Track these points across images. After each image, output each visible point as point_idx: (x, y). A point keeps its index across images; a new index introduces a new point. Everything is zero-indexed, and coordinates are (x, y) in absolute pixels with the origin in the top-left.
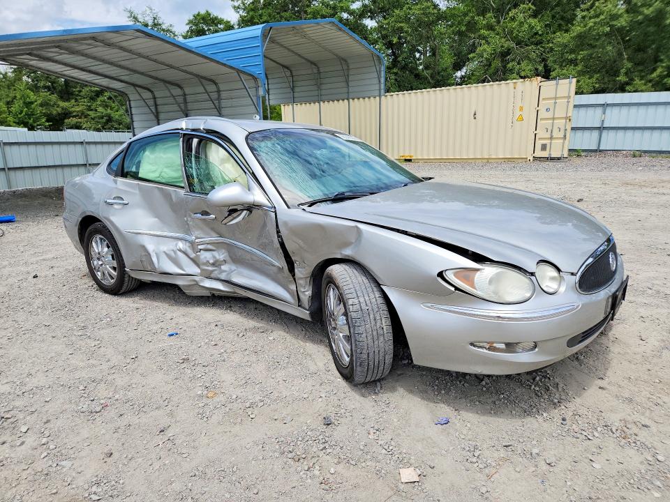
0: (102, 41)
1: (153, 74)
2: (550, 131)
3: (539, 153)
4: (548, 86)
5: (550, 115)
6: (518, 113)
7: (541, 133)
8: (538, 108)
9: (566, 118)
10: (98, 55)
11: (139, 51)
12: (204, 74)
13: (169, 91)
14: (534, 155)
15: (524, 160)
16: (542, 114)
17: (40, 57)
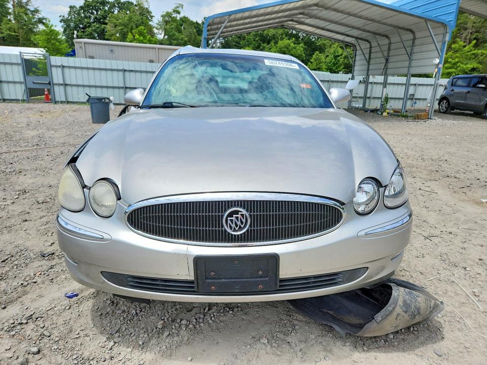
0: (322, 7)
1: (363, 28)
10: (325, 17)
11: (348, 11)
12: (401, 25)
13: (377, 41)
17: (297, 22)
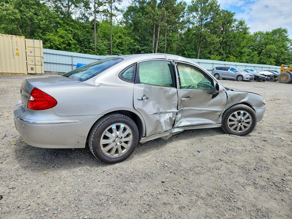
2: (34, 61)
3: (30, 71)
4: (30, 42)
5: (32, 54)
6: (15, 52)
7: (29, 62)
8: (26, 51)
9: (41, 57)
14: (27, 72)
15: (23, 74)
16: (28, 53)
